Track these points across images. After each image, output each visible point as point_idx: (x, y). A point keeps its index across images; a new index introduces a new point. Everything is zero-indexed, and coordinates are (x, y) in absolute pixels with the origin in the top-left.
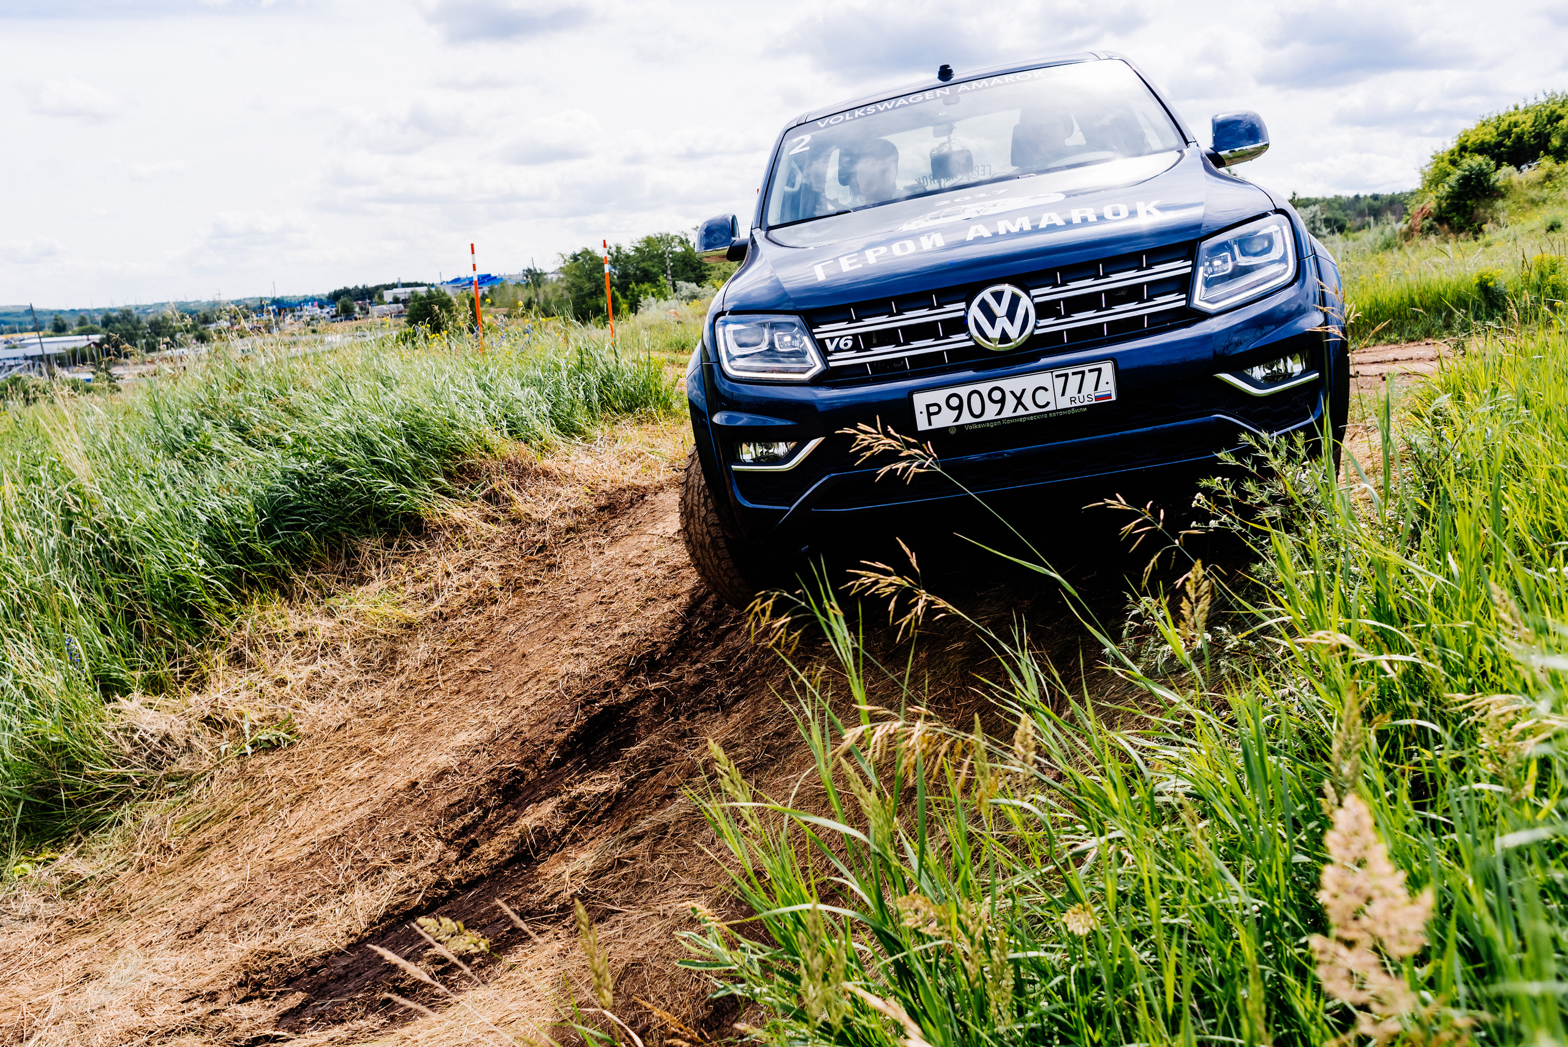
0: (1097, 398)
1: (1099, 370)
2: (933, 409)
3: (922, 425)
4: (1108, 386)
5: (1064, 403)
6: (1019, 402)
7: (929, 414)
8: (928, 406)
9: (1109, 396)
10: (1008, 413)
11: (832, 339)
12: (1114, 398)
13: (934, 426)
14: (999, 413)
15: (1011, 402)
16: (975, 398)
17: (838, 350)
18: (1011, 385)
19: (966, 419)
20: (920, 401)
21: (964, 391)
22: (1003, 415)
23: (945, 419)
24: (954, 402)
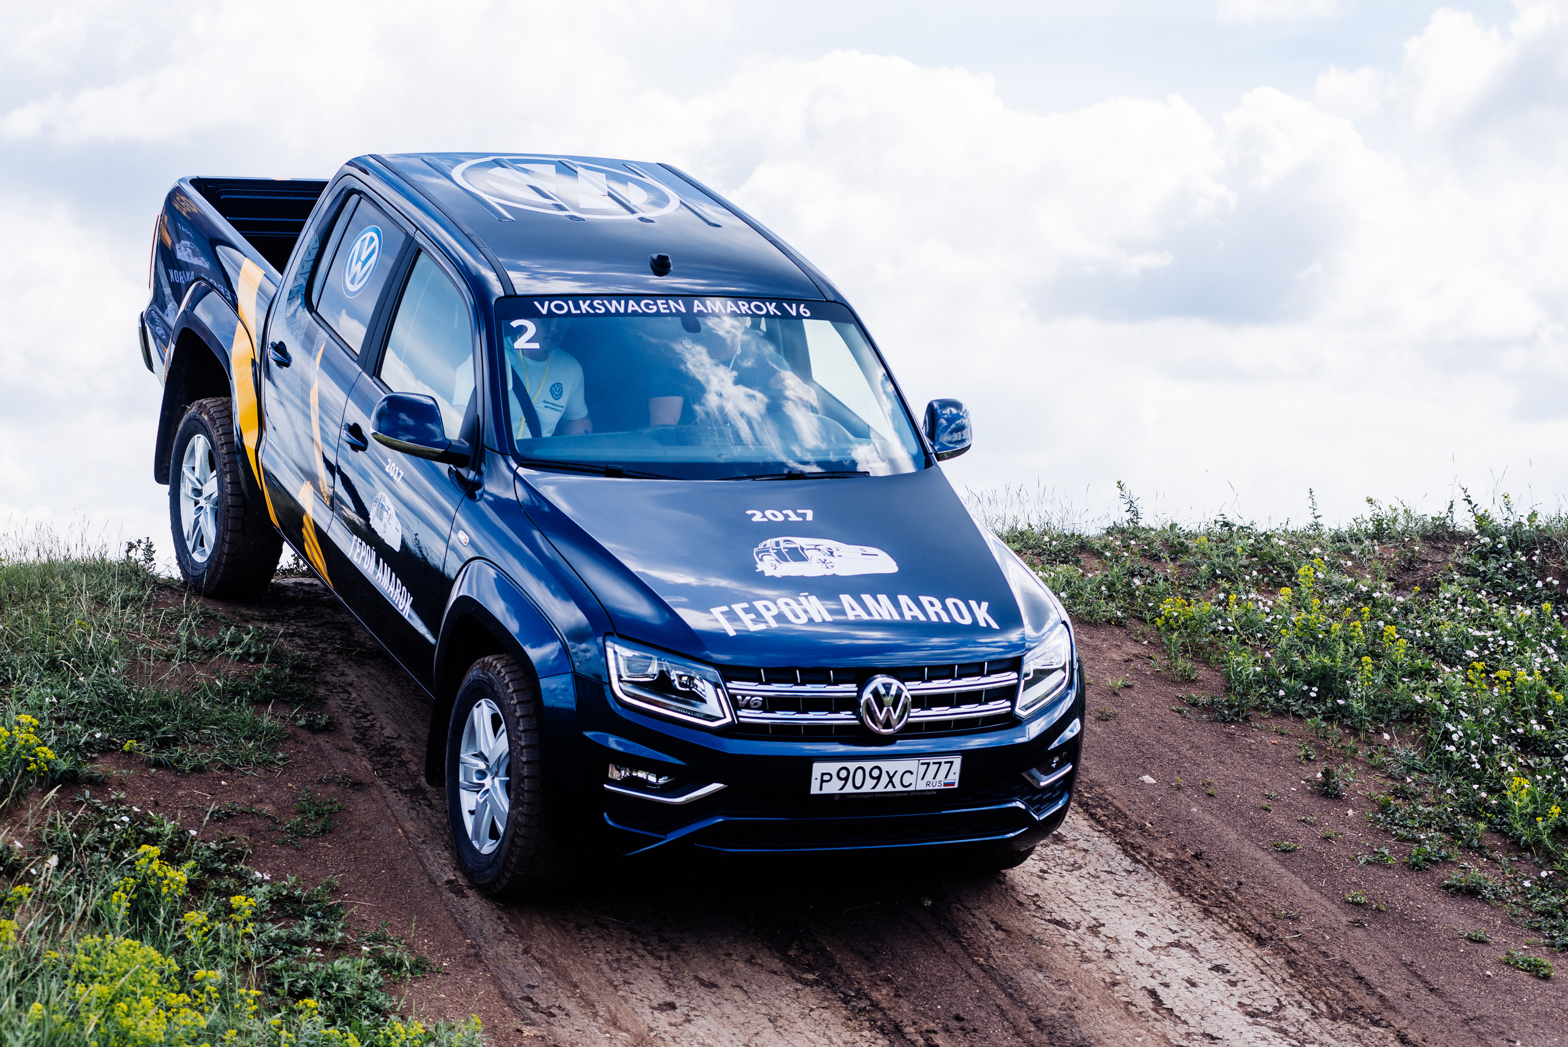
0: (945, 785)
1: (952, 763)
2: (826, 778)
3: (815, 789)
4: (954, 777)
5: (921, 786)
6: (891, 781)
7: (822, 781)
8: (823, 774)
9: (953, 784)
10: (880, 788)
11: (744, 697)
12: (956, 786)
13: (824, 792)
14: (874, 788)
15: (885, 779)
16: (860, 773)
17: (748, 706)
18: (887, 766)
19: (849, 789)
20: (818, 768)
21: (852, 766)
22: (876, 790)
23: (833, 787)
24: (843, 774)
